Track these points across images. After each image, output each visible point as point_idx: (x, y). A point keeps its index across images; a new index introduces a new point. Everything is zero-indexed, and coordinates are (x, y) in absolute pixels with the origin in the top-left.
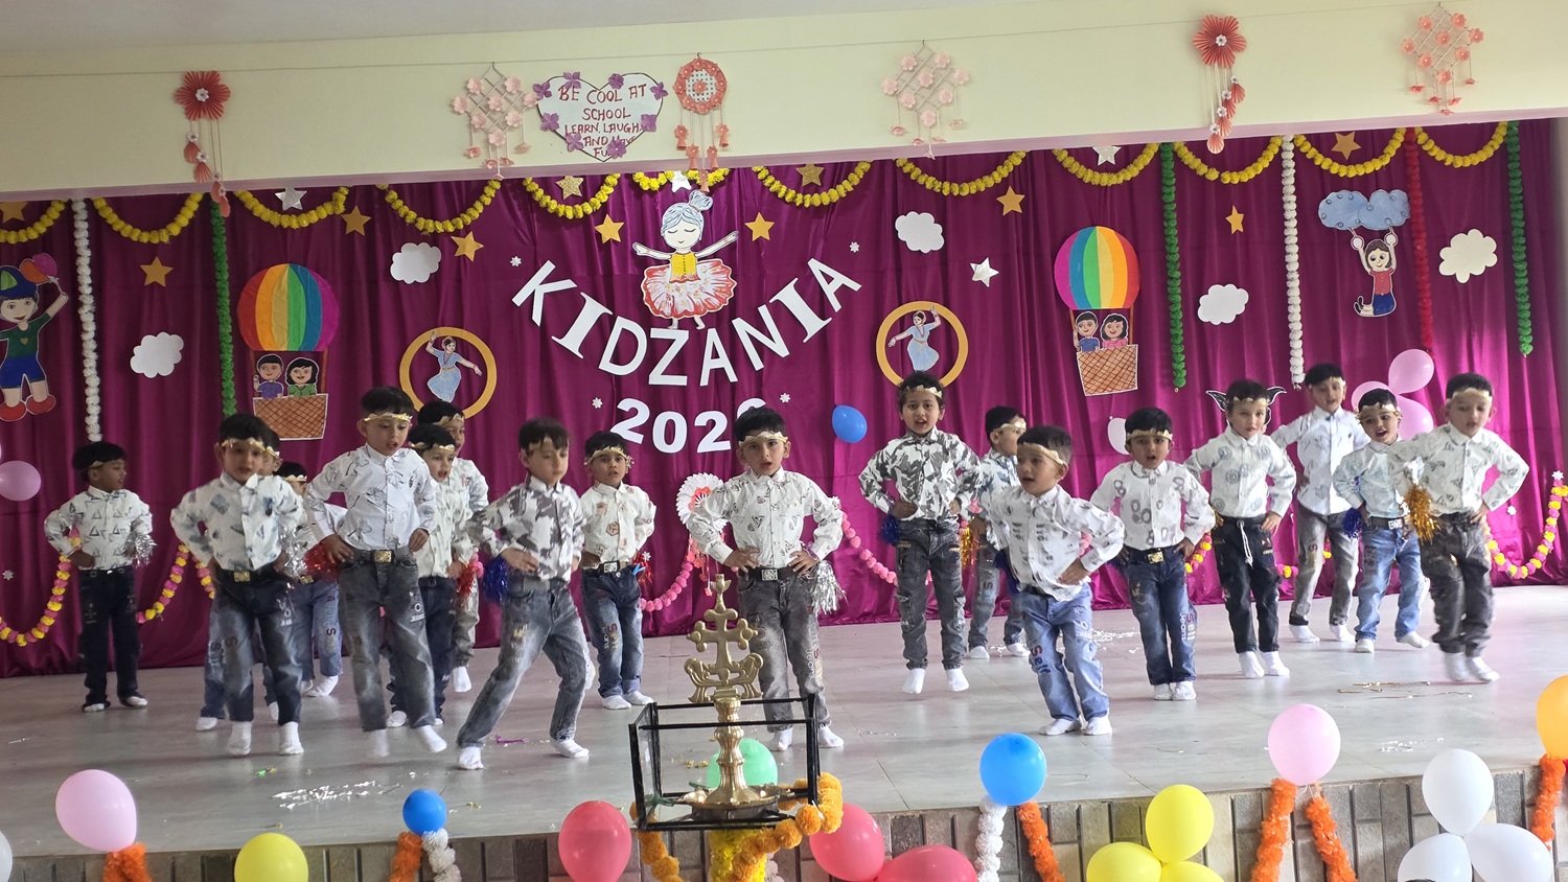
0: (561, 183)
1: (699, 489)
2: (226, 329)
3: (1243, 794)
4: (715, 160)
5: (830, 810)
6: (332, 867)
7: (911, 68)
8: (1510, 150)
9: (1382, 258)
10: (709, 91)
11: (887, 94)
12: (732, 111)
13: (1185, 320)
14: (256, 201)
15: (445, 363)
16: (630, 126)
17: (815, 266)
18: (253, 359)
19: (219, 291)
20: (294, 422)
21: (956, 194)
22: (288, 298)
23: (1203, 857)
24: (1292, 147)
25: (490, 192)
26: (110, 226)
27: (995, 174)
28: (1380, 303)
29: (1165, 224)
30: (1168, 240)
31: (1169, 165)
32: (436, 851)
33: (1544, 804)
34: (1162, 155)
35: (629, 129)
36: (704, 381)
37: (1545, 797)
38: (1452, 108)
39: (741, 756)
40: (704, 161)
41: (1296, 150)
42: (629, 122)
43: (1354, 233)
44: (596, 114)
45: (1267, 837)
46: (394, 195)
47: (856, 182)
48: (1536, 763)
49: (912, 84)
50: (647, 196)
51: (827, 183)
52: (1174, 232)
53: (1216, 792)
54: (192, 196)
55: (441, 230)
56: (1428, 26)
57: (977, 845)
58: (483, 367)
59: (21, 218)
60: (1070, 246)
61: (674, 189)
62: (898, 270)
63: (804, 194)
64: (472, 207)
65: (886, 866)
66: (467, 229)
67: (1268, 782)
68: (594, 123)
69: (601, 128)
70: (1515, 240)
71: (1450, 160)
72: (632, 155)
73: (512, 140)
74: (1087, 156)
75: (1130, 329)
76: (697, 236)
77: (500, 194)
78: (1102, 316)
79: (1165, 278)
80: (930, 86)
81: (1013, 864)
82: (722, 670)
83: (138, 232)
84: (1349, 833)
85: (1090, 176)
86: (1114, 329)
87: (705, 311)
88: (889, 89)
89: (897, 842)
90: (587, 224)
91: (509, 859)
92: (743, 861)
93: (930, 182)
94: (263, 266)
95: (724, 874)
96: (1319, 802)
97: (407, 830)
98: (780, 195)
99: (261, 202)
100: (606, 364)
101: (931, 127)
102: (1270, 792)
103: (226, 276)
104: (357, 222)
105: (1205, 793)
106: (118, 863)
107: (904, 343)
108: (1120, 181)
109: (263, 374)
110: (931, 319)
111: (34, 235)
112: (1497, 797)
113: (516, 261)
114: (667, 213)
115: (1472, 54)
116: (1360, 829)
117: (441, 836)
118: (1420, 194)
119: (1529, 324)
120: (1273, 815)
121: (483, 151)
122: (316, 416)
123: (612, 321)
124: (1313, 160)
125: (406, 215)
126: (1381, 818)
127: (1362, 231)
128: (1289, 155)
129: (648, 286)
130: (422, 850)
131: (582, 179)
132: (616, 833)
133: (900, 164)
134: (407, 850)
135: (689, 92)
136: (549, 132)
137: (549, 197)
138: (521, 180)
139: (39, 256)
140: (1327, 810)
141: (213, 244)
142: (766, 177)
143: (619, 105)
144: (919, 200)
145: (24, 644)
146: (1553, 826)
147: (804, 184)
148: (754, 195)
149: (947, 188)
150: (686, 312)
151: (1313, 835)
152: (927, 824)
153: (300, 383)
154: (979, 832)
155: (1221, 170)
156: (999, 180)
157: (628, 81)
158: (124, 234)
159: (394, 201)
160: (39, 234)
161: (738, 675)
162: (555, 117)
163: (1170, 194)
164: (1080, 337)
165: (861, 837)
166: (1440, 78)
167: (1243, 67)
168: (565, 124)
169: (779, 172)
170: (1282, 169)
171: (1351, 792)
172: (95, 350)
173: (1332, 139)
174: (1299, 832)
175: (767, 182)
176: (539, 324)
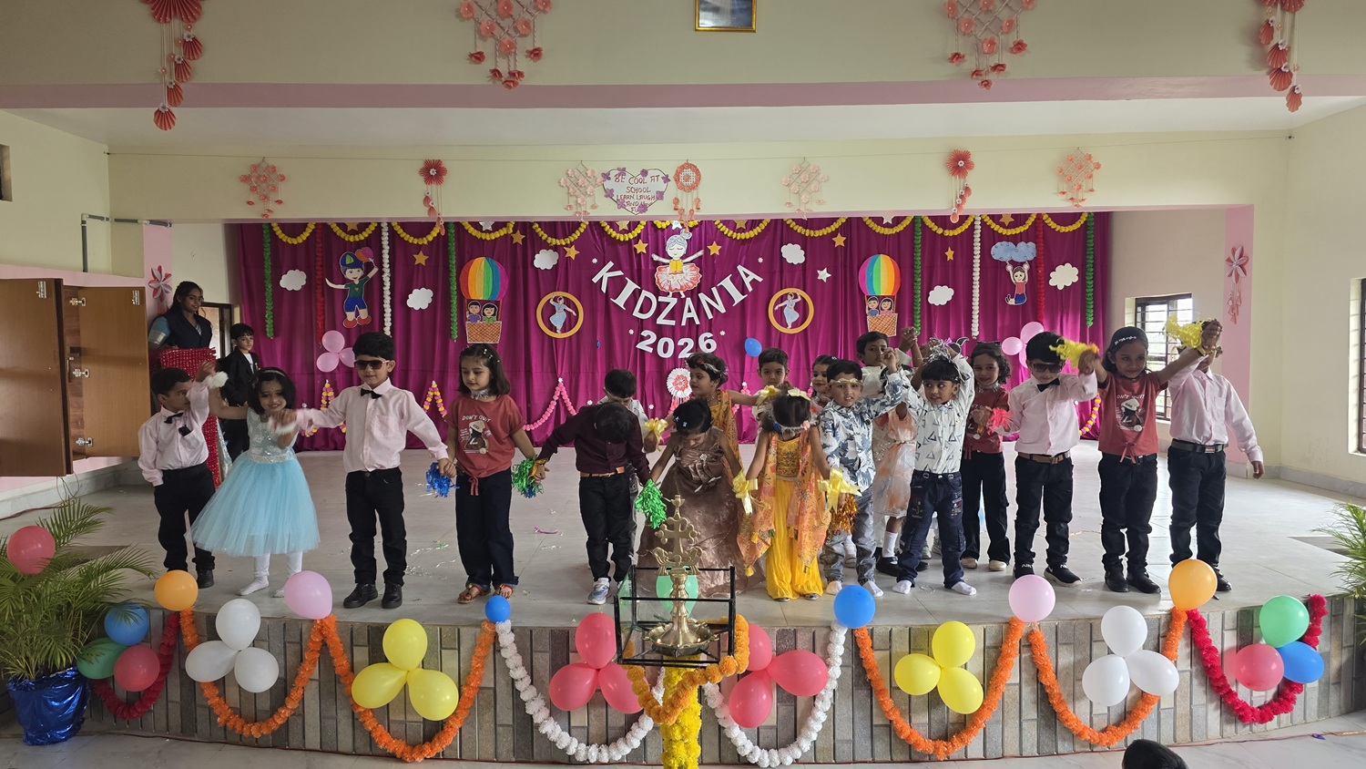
0: (617, 224)
1: (678, 376)
2: (454, 288)
3: (991, 625)
4: (693, 215)
6: (442, 638)
7: (797, 172)
8: (1089, 224)
9: (1021, 276)
10: (692, 180)
11: (784, 185)
12: (702, 191)
13: (922, 303)
14: (469, 226)
15: (559, 309)
16: (650, 197)
17: (741, 269)
19: (451, 269)
20: (485, 334)
21: (812, 236)
22: (484, 274)
23: (965, 666)
24: (980, 219)
25: (583, 227)
26: (399, 235)
27: (832, 226)
28: (1019, 298)
29: (915, 254)
30: (916, 262)
31: (919, 226)
33: (1171, 637)
34: (915, 220)
35: (650, 199)
36: (684, 324)
37: (1173, 633)
38: (1080, 204)
40: (688, 216)
41: (982, 220)
42: (650, 194)
43: (1008, 263)
44: (633, 190)
45: (1003, 653)
46: (537, 225)
47: (763, 228)
48: (1169, 611)
49: (797, 180)
50: (660, 231)
51: (749, 228)
52: (919, 259)
53: (975, 624)
54: (436, 224)
55: (559, 244)
56: (1072, 160)
57: (828, 650)
58: (577, 312)
59: (356, 229)
60: (867, 264)
61: (673, 228)
62: (782, 272)
63: (737, 233)
64: (574, 233)
65: (772, 662)
66: (572, 244)
67: (1007, 619)
68: (632, 194)
69: (635, 197)
70: (1088, 270)
71: (1058, 228)
72: (651, 212)
73: (589, 201)
74: (878, 221)
75: (894, 306)
76: (683, 252)
77: (588, 227)
78: (880, 299)
79: (913, 281)
80: (807, 182)
81: (849, 661)
83: (412, 238)
84: (1054, 651)
85: (879, 229)
86: (886, 305)
87: (686, 289)
88: (785, 182)
89: (779, 646)
90: (630, 244)
91: (546, 641)
92: (683, 688)
93: (800, 229)
94: (472, 258)
96: (1037, 632)
98: (725, 233)
99: (472, 227)
100: (636, 313)
101: (807, 203)
102: (1008, 624)
103: (454, 262)
104: (518, 238)
105: (969, 625)
106: (320, 626)
107: (782, 308)
108: (893, 232)
109: (471, 310)
110: (796, 297)
111: (362, 238)
113: (595, 261)
114: (669, 240)
115: (1094, 176)
116: (1060, 648)
117: (507, 625)
118: (1043, 245)
119: (1092, 311)
120: (1009, 639)
121: (574, 207)
122: (495, 332)
123: (640, 292)
124: (990, 226)
125: (542, 236)
126: (1073, 644)
127: (1012, 262)
128: (978, 223)
129: (658, 276)
130: (495, 633)
131: (627, 222)
133: (784, 221)
134: (487, 631)
135: (682, 180)
136: (609, 198)
137: (612, 230)
138: (598, 222)
140: (1042, 638)
141: (448, 246)
142: (719, 224)
143: (645, 185)
144: (793, 238)
146: (1175, 650)
147: (737, 228)
148: (712, 232)
149: (808, 233)
150: (676, 289)
151: (1032, 652)
152: (798, 635)
153: (489, 316)
154: (830, 642)
155: (944, 229)
156: (834, 230)
157: (651, 173)
158: (406, 239)
159: (537, 228)
160: (365, 237)
162: (612, 191)
163: (918, 240)
164: (869, 309)
165: (758, 645)
166: (1076, 187)
167: (972, 178)
168: (617, 194)
169: (725, 223)
170: (974, 230)
171: (1057, 627)
172: (390, 296)
173: (1000, 216)
174: (1024, 650)
175: (719, 227)
176: (604, 292)
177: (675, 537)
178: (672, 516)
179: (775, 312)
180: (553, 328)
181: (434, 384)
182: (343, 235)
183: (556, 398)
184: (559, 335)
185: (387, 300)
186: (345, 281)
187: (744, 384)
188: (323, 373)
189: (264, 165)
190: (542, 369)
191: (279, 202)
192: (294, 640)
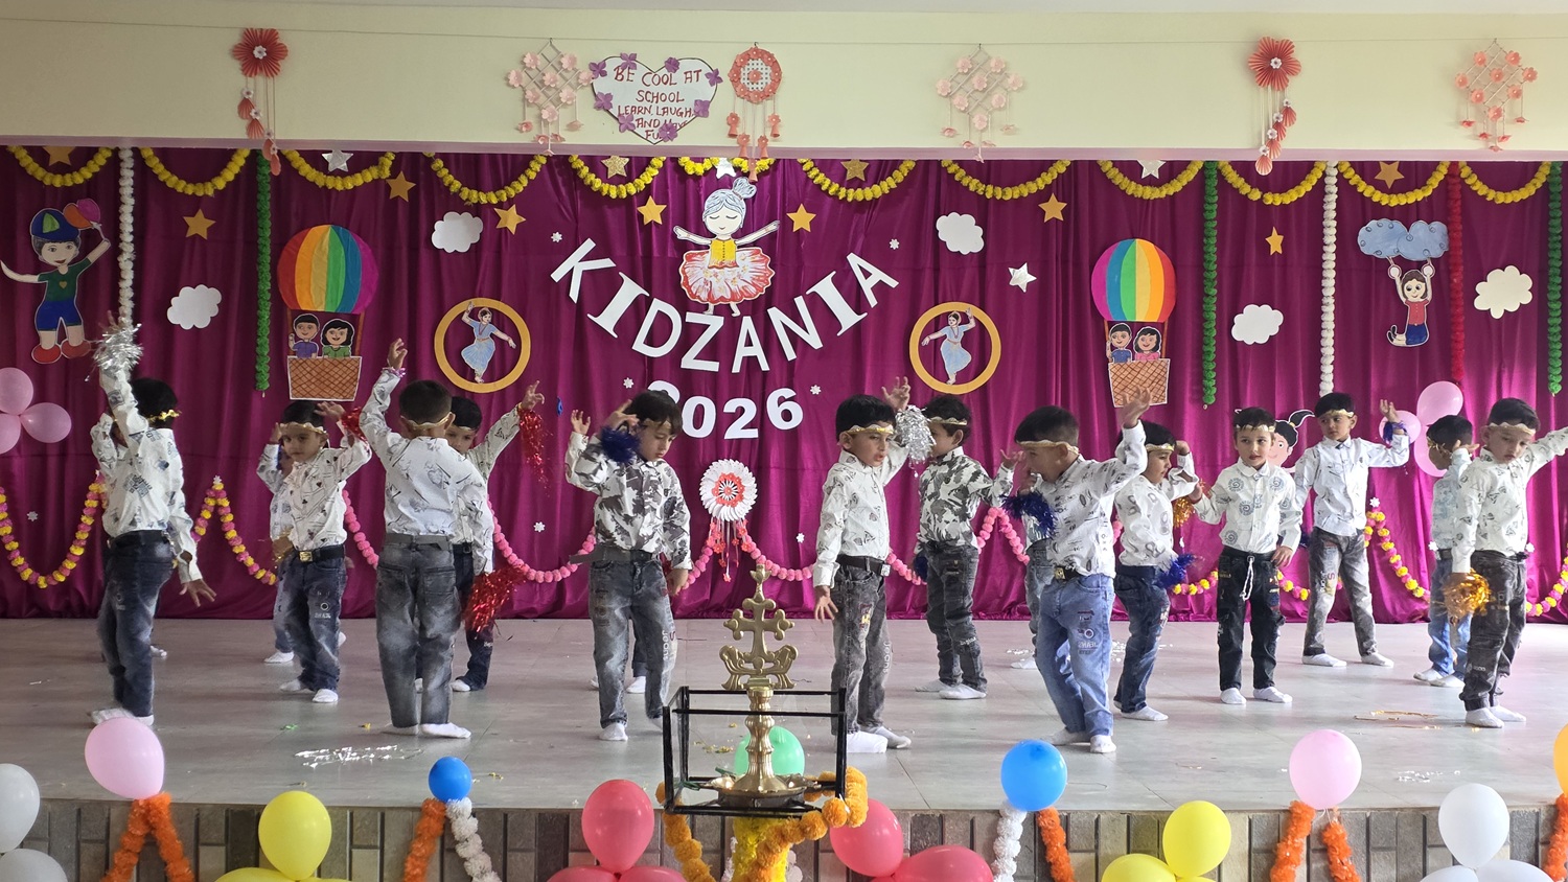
0: (605, 162)
1: (723, 475)
2: (265, 286)
3: (1261, 814)
4: (765, 149)
5: (856, 803)
6: (355, 828)
7: (966, 71)
8: (1552, 189)
9: (1418, 288)
10: (764, 81)
11: (940, 95)
12: (785, 102)
13: (1219, 338)
14: (302, 161)
15: (480, 334)
16: (683, 110)
17: (854, 260)
18: (290, 318)
19: (260, 247)
20: (327, 383)
21: (998, 198)
22: (328, 259)
23: (1218, 874)
24: (1335, 172)
25: (536, 167)
26: (156, 176)
27: (1039, 180)
28: (1413, 333)
29: (1205, 240)
30: (1206, 257)
31: (1213, 183)
32: (459, 819)
33: (1559, 843)
34: (1206, 172)
35: (682, 113)
36: (736, 368)
37: (1560, 837)
38: (1501, 145)
39: (770, 745)
40: (754, 151)
41: (1340, 176)
42: (683, 106)
43: (1391, 262)
44: (650, 97)
45: (1281, 858)
46: (440, 163)
47: (900, 180)
48: (1553, 802)
49: (965, 87)
50: (691, 181)
51: (871, 179)
52: (1213, 249)
53: (1235, 811)
54: (239, 152)
55: (484, 201)
56: (1483, 61)
57: (995, 847)
58: (518, 340)
59: (68, 162)
60: (1109, 258)
61: (719, 175)
62: (936, 270)
63: (847, 189)
64: (517, 180)
65: (903, 863)
66: (510, 202)
67: (1286, 804)
68: (648, 105)
69: (653, 111)
70: (1551, 279)
71: (1491, 195)
72: (682, 139)
73: (564, 116)
74: (1131, 169)
75: (1163, 343)
76: (738, 223)
77: (545, 167)
78: (1136, 328)
79: (1201, 295)
80: (984, 90)
81: (1029, 870)
82: (756, 659)
83: (183, 183)
84: (1364, 860)
85: (1132, 188)
86: (1147, 342)
87: (741, 298)
88: (943, 91)
89: (915, 840)
90: (630, 204)
91: (531, 832)
92: (767, 850)
93: (973, 184)
94: (305, 226)
95: (747, 861)
96: (1336, 827)
97: (432, 797)
98: (824, 188)
99: (307, 162)
100: (639, 345)
101: (982, 131)
102: (1287, 814)
103: (268, 233)
104: (402, 188)
105: (1224, 811)
106: (143, 811)
107: (937, 343)
108: (1163, 195)
109: (299, 333)
110: (965, 320)
111: (79, 180)
112: (1512, 833)
113: (557, 237)
114: (709, 198)
115: (1524, 93)
116: (1374, 856)
117: (465, 805)
118: (1461, 227)
119: (1559, 363)
120: (1290, 837)
121: (535, 126)
122: (348, 378)
123: (648, 302)
124: (1355, 186)
125: (450, 184)
126: (1395, 847)
127: (1401, 261)
128: (1332, 181)
129: (686, 270)
130: (446, 817)
131: (627, 160)
132: (639, 813)
133: (944, 164)
134: (430, 816)
135: (744, 81)
136: (602, 112)
137: (594, 175)
138: (567, 157)
139: (83, 201)
140: (1343, 835)
141: (258, 200)
142: (811, 169)
143: (673, 89)
144: (961, 202)
145: (45, 586)
147: (848, 179)
148: (797, 185)
149: (990, 191)
150: (722, 298)
151: (1328, 859)
152: (946, 824)
153: (335, 344)
154: (998, 836)
155: (1264, 191)
156: (1042, 187)
157: (684, 66)
158: (170, 185)
159: (440, 169)
160: (85, 180)
161: (772, 665)
162: (609, 97)
163: (1212, 212)
164: (1113, 348)
165: (881, 832)
166: (1491, 114)
167: (1296, 91)
168: (619, 104)
169: (825, 165)
170: (1324, 194)
171: (1368, 820)
172: (133, 299)
173: (1375, 166)
174: (1315, 856)
175: (812, 174)
176: (575, 301)
177: (756, 628)
178: (751, 597)
180: (467, 372)
181: (218, 484)
182: (40, 173)
184: (480, 387)
185: (127, 307)
186: (39, 267)
192: (95, 837)
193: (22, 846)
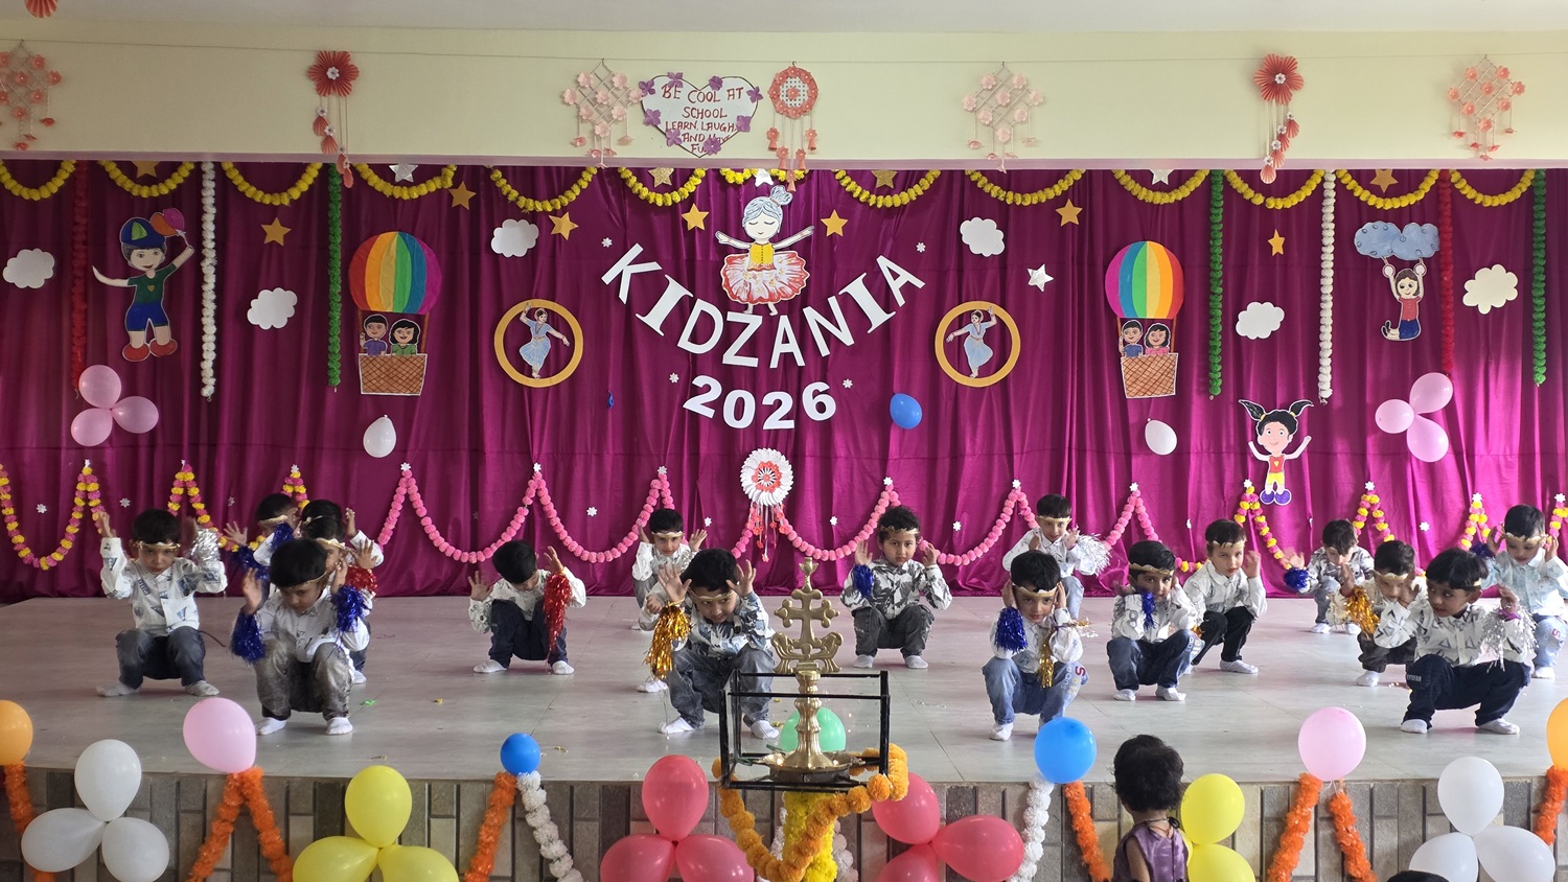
0: (652, 173)
1: (762, 463)
2: (336, 288)
3: (1272, 785)
4: (802, 161)
5: (898, 780)
6: (433, 799)
7: (990, 87)
8: (1537, 193)
9: (1410, 286)
10: (802, 98)
11: (966, 110)
12: (821, 117)
13: (1224, 334)
15: (537, 333)
16: (726, 125)
17: (883, 262)
18: (360, 318)
19: (331, 253)
20: (395, 379)
21: (1018, 203)
22: (396, 264)
23: (1232, 842)
24: (1333, 178)
25: (587, 176)
26: (236, 187)
27: (1056, 187)
28: (1407, 328)
29: (1211, 242)
30: (1213, 258)
31: (1219, 188)
32: (529, 791)
33: (1548, 811)
34: (1213, 179)
35: (725, 128)
36: (774, 364)
37: (1550, 805)
38: (1490, 154)
39: (818, 725)
40: (791, 162)
41: (1337, 181)
42: (726, 121)
43: (1386, 261)
44: (695, 113)
45: (1290, 826)
46: (499, 174)
47: (926, 187)
48: (1544, 773)
49: (990, 102)
50: (731, 189)
51: (899, 186)
52: (1219, 250)
53: (1248, 783)
54: (313, 165)
55: (540, 209)
56: (1474, 76)
57: (1025, 817)
58: (571, 338)
59: (153, 173)
60: (1121, 259)
61: (758, 184)
62: (960, 271)
63: (877, 196)
64: (570, 189)
65: (940, 831)
66: (564, 209)
67: (1297, 777)
68: (693, 121)
69: (699, 126)
70: (1536, 277)
71: (1479, 199)
72: (725, 152)
73: (616, 131)
74: (1143, 177)
75: (1172, 339)
76: (775, 228)
77: (596, 178)
78: (1146, 324)
79: (1208, 293)
80: (1007, 105)
81: (1057, 837)
82: (805, 645)
83: (261, 193)
84: (1368, 827)
85: (1144, 194)
86: (1157, 337)
87: (778, 298)
88: (969, 106)
89: (951, 810)
90: (674, 212)
91: (595, 802)
92: (816, 822)
93: (995, 191)
94: (374, 233)
95: (797, 831)
96: (1342, 798)
97: (504, 771)
98: (855, 195)
99: (376, 174)
100: (684, 343)
101: (1006, 143)
102: (1297, 785)
103: (339, 240)
104: (463, 197)
105: (1238, 783)
106: (238, 784)
107: (961, 339)
108: (1172, 200)
109: (369, 332)
110: (987, 318)
111: (165, 191)
112: (1506, 802)
113: (607, 242)
114: (749, 205)
115: (1513, 105)
116: (1377, 824)
117: (534, 778)
118: (1451, 229)
119: (1544, 355)
120: (1298, 806)
121: (588, 141)
122: (415, 374)
123: (692, 302)
124: (1352, 191)
125: (508, 193)
126: (1397, 815)
127: (1393, 260)
128: (1330, 186)
129: (727, 273)
130: (517, 789)
131: (673, 171)
132: (695, 784)
133: (968, 173)
134: (503, 788)
135: (783, 97)
136: (651, 128)
137: (641, 185)
138: (617, 169)
139: (169, 211)
140: (1349, 805)
141: (329, 209)
142: (843, 178)
143: (717, 106)
144: (984, 207)
146: (1555, 832)
147: (877, 187)
148: (830, 192)
149: (1010, 197)
150: (761, 299)
151: (1335, 827)
152: (980, 796)
153: (403, 343)
154: (1027, 806)
155: (1267, 196)
156: (1059, 193)
157: (727, 84)
158: (248, 195)
159: (498, 179)
160: (170, 190)
161: (819, 650)
162: (657, 113)
163: (1218, 216)
164: (1125, 343)
165: (920, 805)
166: (1481, 125)
167: (1299, 105)
168: (666, 120)
169: (857, 175)
170: (1323, 198)
171: (1371, 791)
172: (216, 301)
173: (1371, 174)
174: (1322, 824)
175: (844, 183)
176: (625, 302)
177: (805, 616)
179: (947, 346)
180: (525, 369)
181: (296, 472)
182: (128, 185)
183: (528, 501)
185: (209, 309)
186: (128, 272)
187: (888, 481)
188: (81, 448)
189: (22, 54)
190: (503, 445)
191: (49, 122)
192: (193, 807)
193: (125, 814)
